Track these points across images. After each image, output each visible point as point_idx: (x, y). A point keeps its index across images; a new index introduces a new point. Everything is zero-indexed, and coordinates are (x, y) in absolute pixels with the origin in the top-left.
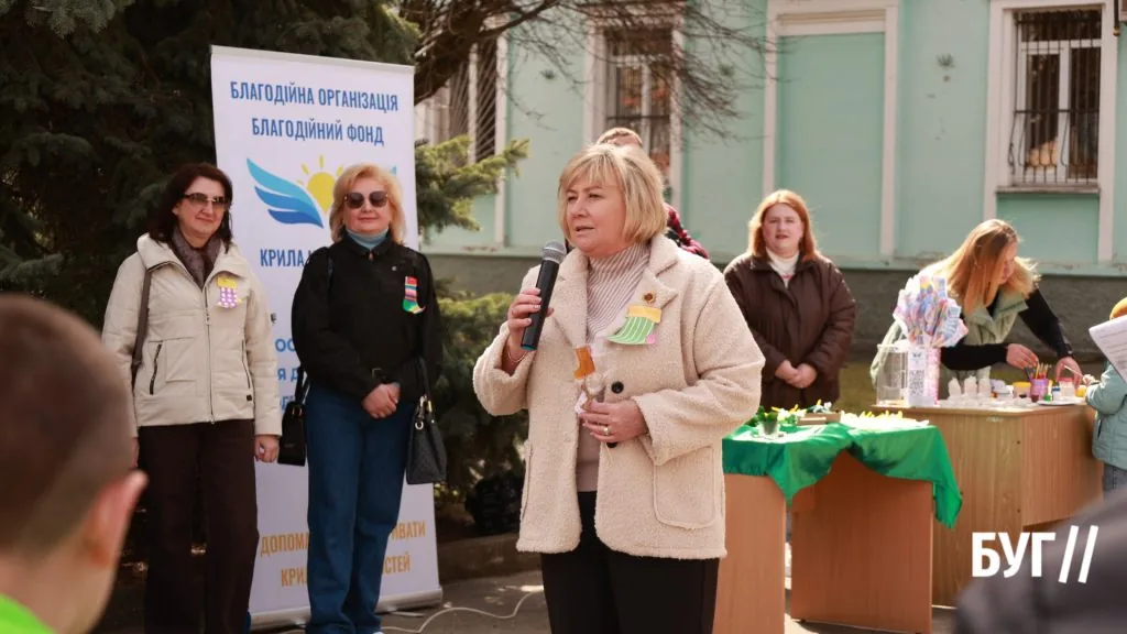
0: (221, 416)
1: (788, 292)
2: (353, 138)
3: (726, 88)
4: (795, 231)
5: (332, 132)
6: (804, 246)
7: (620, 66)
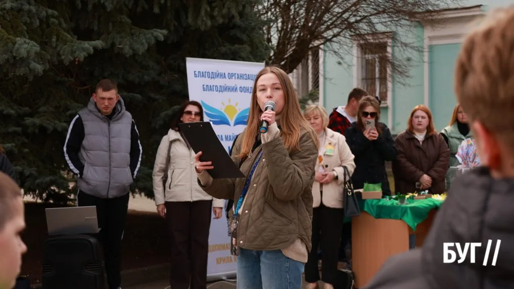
0: (195, 199)
1: (421, 147)
2: (241, 91)
3: (405, 66)
4: (425, 122)
5: (234, 89)
6: (429, 128)
7: (367, 58)
